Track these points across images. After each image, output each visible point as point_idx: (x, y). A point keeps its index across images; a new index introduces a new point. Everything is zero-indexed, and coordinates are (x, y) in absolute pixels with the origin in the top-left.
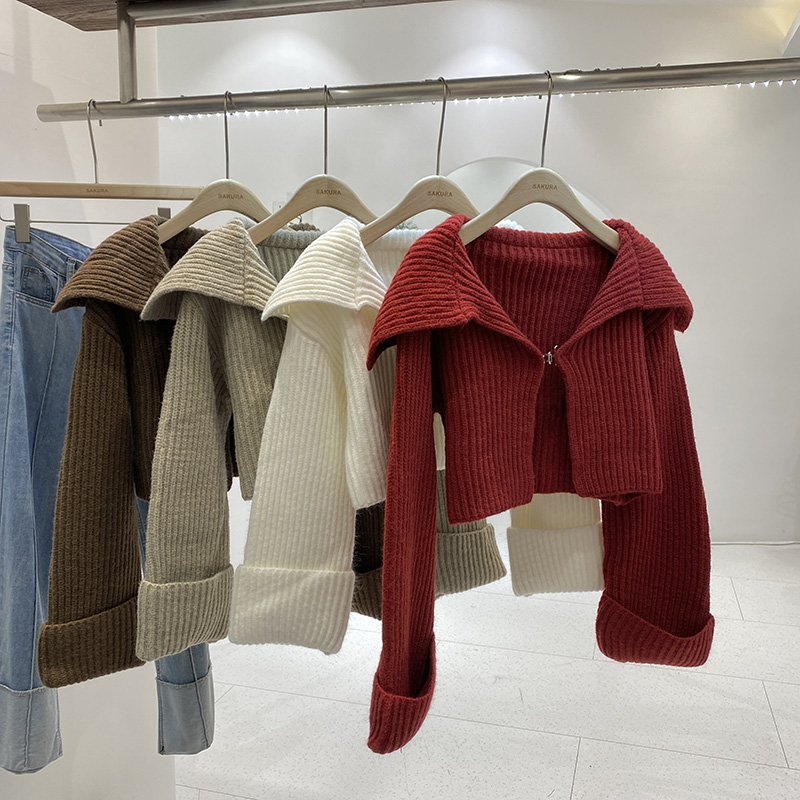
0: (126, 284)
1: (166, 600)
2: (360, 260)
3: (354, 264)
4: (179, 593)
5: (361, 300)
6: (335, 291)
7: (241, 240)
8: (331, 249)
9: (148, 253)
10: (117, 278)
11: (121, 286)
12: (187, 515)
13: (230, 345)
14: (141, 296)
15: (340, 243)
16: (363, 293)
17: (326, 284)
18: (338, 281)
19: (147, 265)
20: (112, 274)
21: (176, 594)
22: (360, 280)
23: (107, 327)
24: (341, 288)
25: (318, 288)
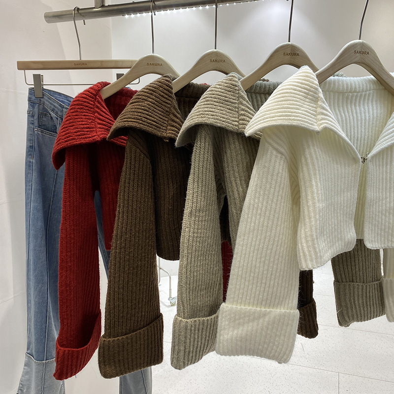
0: (153, 119)
1: (191, 330)
2: (319, 97)
3: (315, 100)
4: (199, 325)
5: (321, 124)
6: (305, 118)
7: (236, 88)
8: (300, 89)
9: (166, 98)
10: (147, 115)
11: (150, 120)
12: (201, 272)
13: (227, 159)
14: (162, 127)
15: (306, 85)
16: (323, 119)
17: (299, 113)
18: (306, 111)
19: (165, 106)
20: (144, 112)
21: (197, 326)
22: (319, 110)
23: (141, 148)
24: (308, 116)
25: (294, 116)
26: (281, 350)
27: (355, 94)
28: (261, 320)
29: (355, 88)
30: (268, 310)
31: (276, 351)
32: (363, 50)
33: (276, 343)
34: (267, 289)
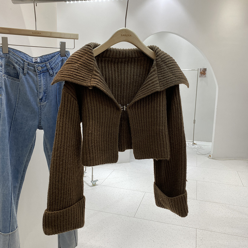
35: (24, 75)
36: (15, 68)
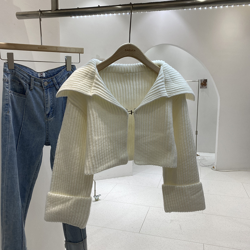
16: (95, 90)
26: (80, 221)
27: (131, 74)
28: (67, 203)
29: (130, 70)
30: (71, 197)
31: (77, 221)
32: (131, 49)
33: (76, 216)
34: (70, 185)
35: (31, 90)
36: (21, 84)
